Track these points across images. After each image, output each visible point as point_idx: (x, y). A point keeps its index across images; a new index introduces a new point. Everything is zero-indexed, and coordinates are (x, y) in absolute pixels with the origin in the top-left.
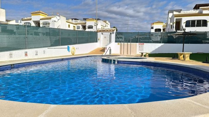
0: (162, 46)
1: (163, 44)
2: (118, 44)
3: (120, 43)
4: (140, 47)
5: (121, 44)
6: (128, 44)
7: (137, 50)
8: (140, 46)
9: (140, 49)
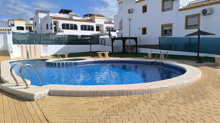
0: (64, 47)
1: (65, 45)
2: (18, 46)
3: (20, 45)
4: (45, 49)
5: (22, 46)
6: (30, 46)
7: (42, 52)
8: (45, 47)
9: (45, 50)
